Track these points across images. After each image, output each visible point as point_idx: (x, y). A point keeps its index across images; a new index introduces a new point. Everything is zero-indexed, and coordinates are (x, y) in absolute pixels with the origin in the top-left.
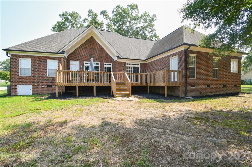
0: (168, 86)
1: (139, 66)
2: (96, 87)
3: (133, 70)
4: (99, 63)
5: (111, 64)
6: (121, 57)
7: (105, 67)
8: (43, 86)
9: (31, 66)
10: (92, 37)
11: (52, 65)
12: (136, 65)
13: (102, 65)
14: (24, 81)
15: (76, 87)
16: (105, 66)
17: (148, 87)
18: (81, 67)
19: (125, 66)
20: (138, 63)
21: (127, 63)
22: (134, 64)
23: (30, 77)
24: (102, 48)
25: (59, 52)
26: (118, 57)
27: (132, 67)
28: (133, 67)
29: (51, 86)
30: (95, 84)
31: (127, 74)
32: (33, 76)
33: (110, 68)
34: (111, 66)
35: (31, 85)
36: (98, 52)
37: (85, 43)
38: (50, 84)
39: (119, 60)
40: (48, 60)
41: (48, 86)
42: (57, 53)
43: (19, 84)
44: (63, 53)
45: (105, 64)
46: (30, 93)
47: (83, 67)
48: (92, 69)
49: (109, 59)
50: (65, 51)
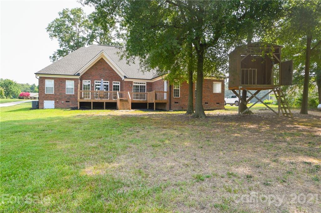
0: (157, 102)
1: (145, 85)
2: (106, 102)
3: (139, 88)
4: (108, 82)
5: (119, 82)
6: (128, 77)
7: (114, 86)
8: (63, 102)
9: (54, 86)
10: (102, 59)
11: (70, 85)
12: (143, 83)
13: (111, 84)
14: (49, 97)
15: (91, 102)
16: (114, 84)
17: (148, 104)
18: (93, 86)
19: (132, 85)
20: (145, 82)
21: (133, 82)
22: (141, 82)
23: (53, 95)
24: (111, 68)
25: (76, 74)
26: (125, 77)
27: (138, 86)
28: (140, 86)
29: (69, 102)
30: (104, 100)
31: (130, 93)
32: (55, 94)
33: (118, 86)
34: (119, 85)
35: (54, 101)
36: (107, 72)
37: (96, 65)
38: (68, 100)
39: (126, 80)
40: (67, 81)
41: (66, 102)
42: (74, 75)
43: (45, 100)
44: (78, 75)
45: (114, 83)
46: (53, 107)
47: (94, 85)
48: (102, 88)
49: (118, 78)
50: (80, 73)
